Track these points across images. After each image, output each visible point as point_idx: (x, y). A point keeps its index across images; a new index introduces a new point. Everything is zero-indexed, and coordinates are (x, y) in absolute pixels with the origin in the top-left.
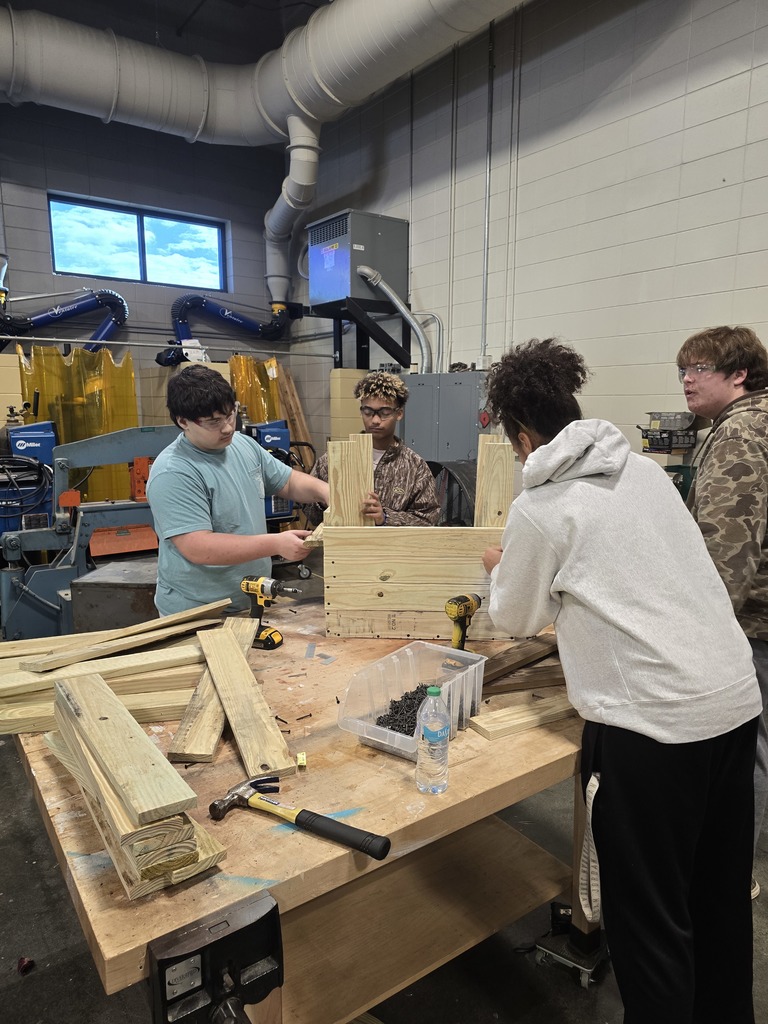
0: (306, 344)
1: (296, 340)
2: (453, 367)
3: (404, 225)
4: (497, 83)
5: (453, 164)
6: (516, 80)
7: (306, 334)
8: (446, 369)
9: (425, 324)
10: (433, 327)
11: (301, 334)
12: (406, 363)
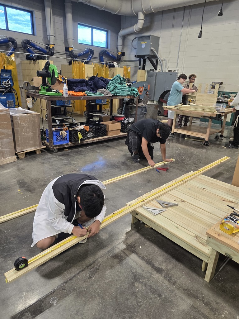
0: (126, 63)
1: (122, 61)
2: (169, 71)
3: (158, 38)
4: (185, 11)
5: (173, 26)
6: (190, 12)
7: (125, 60)
8: (167, 71)
9: (162, 61)
10: (164, 62)
11: (123, 60)
12: (156, 70)
